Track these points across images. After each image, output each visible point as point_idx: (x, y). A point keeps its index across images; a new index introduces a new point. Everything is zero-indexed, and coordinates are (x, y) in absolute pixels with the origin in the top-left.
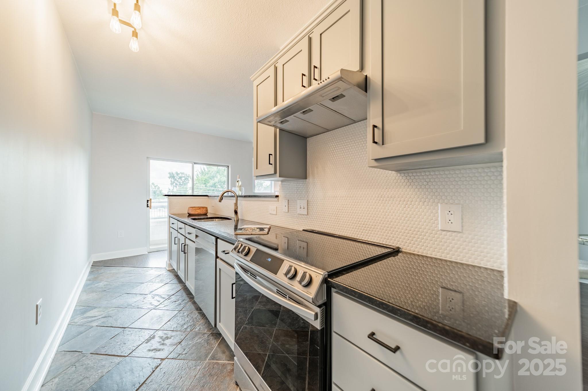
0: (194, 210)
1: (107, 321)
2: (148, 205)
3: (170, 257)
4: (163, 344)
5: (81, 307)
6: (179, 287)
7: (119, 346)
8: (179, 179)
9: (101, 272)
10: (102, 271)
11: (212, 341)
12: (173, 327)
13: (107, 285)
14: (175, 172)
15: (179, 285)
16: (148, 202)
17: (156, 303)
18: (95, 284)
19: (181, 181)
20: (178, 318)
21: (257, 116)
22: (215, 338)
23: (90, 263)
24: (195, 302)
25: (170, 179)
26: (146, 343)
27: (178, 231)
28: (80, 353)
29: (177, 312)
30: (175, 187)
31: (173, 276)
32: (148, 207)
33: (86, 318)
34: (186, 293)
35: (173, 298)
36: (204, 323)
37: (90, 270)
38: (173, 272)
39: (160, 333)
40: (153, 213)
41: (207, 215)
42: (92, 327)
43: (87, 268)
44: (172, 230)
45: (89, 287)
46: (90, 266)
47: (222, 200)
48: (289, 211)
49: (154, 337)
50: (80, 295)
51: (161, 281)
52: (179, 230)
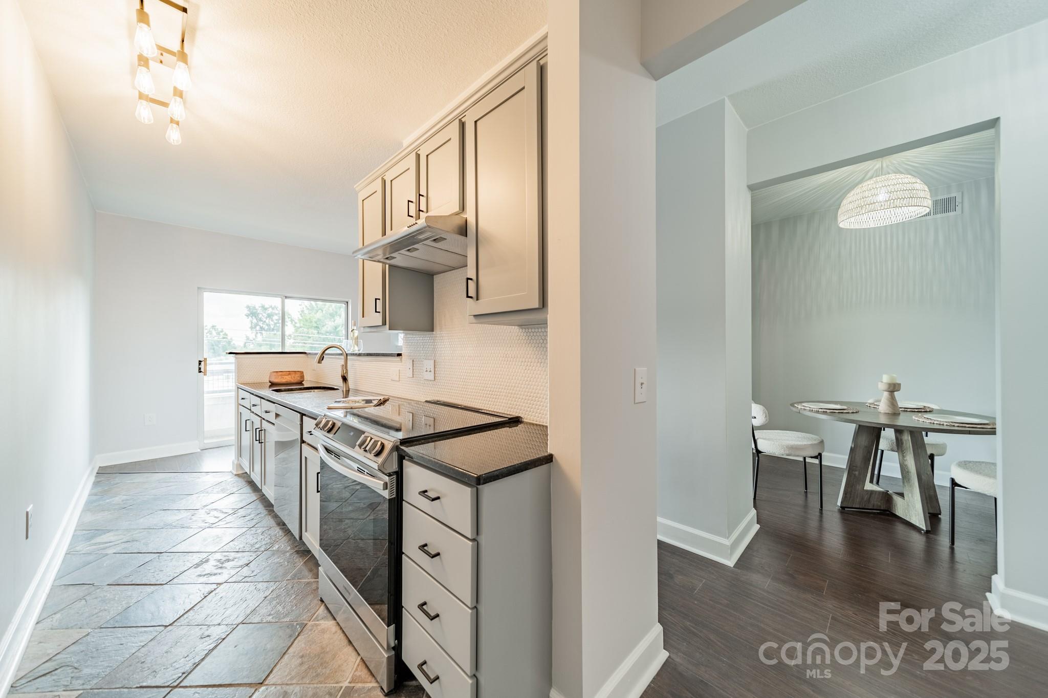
0: (280, 377)
1: (131, 546)
2: (200, 369)
3: (240, 454)
4: (221, 568)
5: (84, 531)
6: (253, 497)
7: (153, 574)
8: (266, 318)
9: (116, 482)
10: (117, 480)
11: (295, 559)
12: (238, 548)
13: (127, 500)
14: (260, 305)
15: (252, 494)
16: (200, 364)
17: (213, 520)
18: (106, 500)
19: (272, 323)
20: (247, 536)
21: (363, 245)
22: (301, 556)
23: (93, 469)
24: (278, 515)
25: (250, 317)
26: (195, 568)
27: (250, 410)
28: (90, 585)
29: (247, 529)
30: (259, 334)
31: (244, 483)
32: (200, 372)
33: (95, 544)
34: (263, 504)
35: (242, 512)
36: (286, 541)
37: (95, 480)
38: (244, 478)
39: (218, 556)
40: (210, 383)
41: (303, 385)
42: (107, 555)
43: (89, 476)
44: (242, 409)
45: (95, 504)
46: (95, 474)
47: (323, 360)
48: (414, 376)
49: (207, 561)
50: (80, 516)
51: (223, 490)
52: (253, 409)
